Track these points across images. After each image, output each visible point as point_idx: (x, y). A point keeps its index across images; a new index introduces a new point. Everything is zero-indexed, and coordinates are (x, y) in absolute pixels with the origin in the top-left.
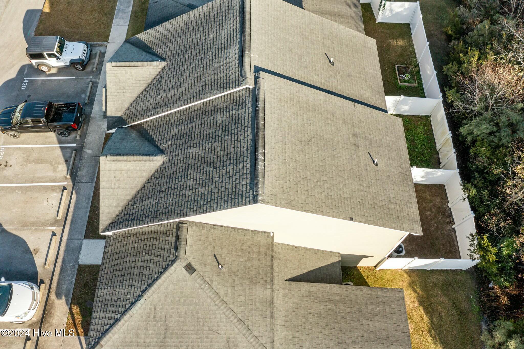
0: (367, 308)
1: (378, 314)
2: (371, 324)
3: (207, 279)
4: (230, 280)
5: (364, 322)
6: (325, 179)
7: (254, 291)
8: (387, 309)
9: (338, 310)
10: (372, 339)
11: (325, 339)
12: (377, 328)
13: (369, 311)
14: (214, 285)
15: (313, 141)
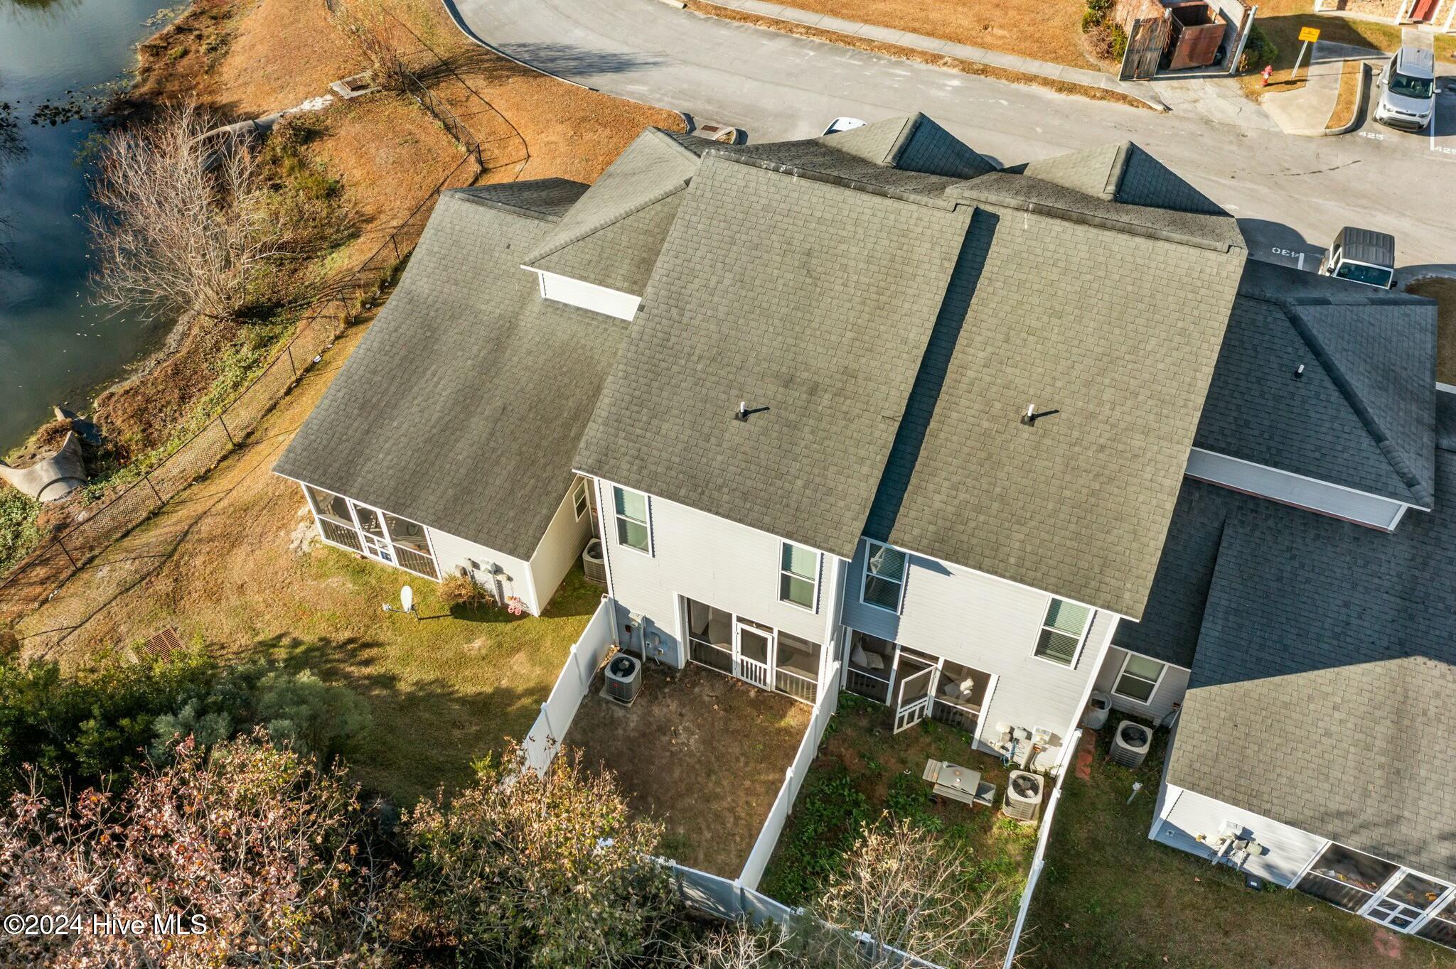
0: (530, 478)
1: (512, 492)
2: (504, 472)
3: (669, 199)
4: (656, 230)
5: (513, 463)
6: (727, 282)
7: (627, 261)
8: (512, 514)
9: (553, 426)
10: (480, 465)
11: (522, 390)
12: (491, 480)
13: (525, 480)
14: (658, 207)
15: (809, 280)
